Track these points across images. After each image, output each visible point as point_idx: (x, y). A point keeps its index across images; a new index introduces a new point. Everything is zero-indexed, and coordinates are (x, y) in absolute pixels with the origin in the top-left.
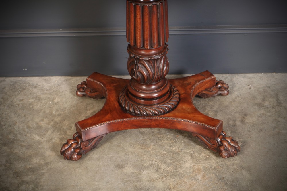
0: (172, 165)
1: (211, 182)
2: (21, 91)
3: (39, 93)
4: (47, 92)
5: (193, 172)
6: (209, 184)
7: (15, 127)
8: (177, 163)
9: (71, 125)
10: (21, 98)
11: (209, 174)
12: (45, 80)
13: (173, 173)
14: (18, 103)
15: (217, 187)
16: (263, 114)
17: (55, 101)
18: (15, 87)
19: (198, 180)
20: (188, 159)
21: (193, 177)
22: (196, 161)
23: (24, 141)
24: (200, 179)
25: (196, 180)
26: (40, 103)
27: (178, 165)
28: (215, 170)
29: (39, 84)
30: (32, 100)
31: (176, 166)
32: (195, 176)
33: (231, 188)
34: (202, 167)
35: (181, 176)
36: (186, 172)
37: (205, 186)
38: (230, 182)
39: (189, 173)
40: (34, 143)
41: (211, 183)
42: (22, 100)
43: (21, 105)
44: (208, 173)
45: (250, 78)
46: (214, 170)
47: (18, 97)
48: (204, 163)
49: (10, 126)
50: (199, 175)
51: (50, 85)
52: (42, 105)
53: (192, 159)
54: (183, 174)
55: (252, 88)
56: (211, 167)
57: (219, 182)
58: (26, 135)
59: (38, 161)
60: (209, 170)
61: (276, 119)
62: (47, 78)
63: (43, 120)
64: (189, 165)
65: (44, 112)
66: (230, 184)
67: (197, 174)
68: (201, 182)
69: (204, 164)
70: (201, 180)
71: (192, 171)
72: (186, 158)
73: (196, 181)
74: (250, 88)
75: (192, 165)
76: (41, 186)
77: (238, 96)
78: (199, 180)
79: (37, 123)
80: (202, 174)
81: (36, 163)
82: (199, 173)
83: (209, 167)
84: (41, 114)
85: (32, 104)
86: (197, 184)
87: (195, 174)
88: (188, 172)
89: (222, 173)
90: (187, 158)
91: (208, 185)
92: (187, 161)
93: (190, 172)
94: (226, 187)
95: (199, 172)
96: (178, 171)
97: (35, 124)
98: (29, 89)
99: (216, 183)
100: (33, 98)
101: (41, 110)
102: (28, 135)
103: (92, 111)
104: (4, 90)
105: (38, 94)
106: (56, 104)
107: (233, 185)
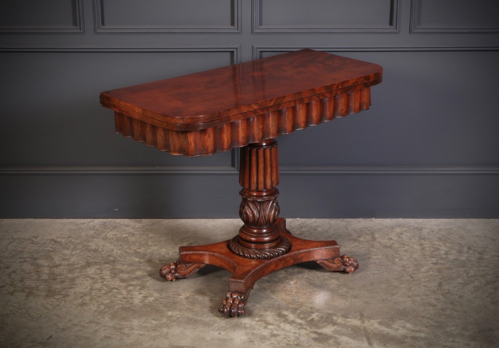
2: (113, 229)
3: (132, 230)
4: (140, 230)
7: (113, 252)
9: (169, 252)
10: (114, 234)
12: (136, 221)
14: (112, 236)
16: (356, 246)
17: (149, 236)
18: (105, 226)
23: (124, 261)
24: (292, 284)
26: (134, 237)
29: (130, 224)
30: (127, 235)
40: (135, 262)
42: (115, 235)
43: (115, 239)
45: (348, 222)
47: (111, 233)
49: (108, 252)
51: (142, 224)
52: (136, 238)
55: (349, 229)
58: (126, 258)
59: (141, 273)
61: (368, 250)
62: (138, 220)
63: (140, 249)
65: (140, 243)
74: (347, 229)
76: (147, 287)
77: (334, 234)
79: (135, 250)
81: (140, 274)
84: (137, 244)
85: (126, 237)
86: (289, 287)
97: (132, 251)
98: (120, 227)
100: (126, 234)
101: (137, 242)
102: (128, 258)
103: (188, 243)
104: (95, 228)
105: (130, 231)
106: (150, 238)
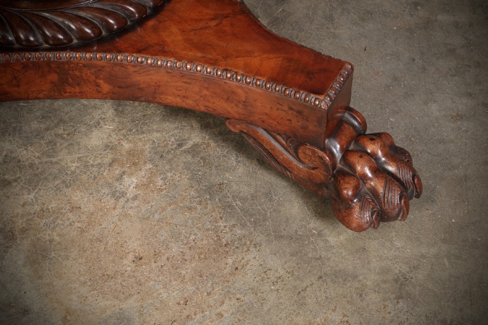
0: (43, 137)
1: (170, 205)
5: (110, 165)
6: (164, 210)
8: (61, 132)
11: (171, 170)
13: (38, 169)
15: (190, 221)
19: (123, 194)
20: (103, 116)
21: (109, 185)
22: (133, 121)
25: (118, 194)
27: (63, 138)
28: (193, 157)
31: (55, 144)
32: (117, 180)
33: (243, 226)
34: (147, 146)
35: (64, 182)
36: (86, 166)
37: (147, 218)
38: (244, 200)
39: (95, 169)
41: (172, 207)
44: (167, 167)
46: (189, 158)
48: (157, 131)
50: (131, 174)
53: (117, 116)
54: (73, 172)
56: (180, 145)
57: (200, 203)
60: (170, 156)
64: (102, 139)
66: (242, 210)
67: (124, 173)
68: (136, 203)
69: (158, 135)
70: (135, 198)
71: (107, 160)
72: (97, 115)
73: (117, 199)
75: (114, 139)
78: (129, 195)
80: (143, 173)
82: (133, 168)
83: (174, 146)
87: (117, 172)
88: (92, 166)
89: (216, 167)
90: (100, 112)
91: (157, 216)
92: (98, 123)
93: (100, 165)
94: (226, 221)
95: (135, 164)
96: (56, 163)
99: (190, 209)
107: (251, 215)
